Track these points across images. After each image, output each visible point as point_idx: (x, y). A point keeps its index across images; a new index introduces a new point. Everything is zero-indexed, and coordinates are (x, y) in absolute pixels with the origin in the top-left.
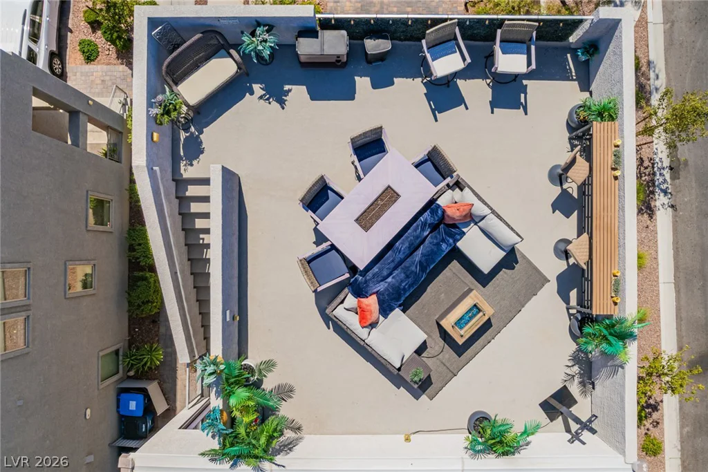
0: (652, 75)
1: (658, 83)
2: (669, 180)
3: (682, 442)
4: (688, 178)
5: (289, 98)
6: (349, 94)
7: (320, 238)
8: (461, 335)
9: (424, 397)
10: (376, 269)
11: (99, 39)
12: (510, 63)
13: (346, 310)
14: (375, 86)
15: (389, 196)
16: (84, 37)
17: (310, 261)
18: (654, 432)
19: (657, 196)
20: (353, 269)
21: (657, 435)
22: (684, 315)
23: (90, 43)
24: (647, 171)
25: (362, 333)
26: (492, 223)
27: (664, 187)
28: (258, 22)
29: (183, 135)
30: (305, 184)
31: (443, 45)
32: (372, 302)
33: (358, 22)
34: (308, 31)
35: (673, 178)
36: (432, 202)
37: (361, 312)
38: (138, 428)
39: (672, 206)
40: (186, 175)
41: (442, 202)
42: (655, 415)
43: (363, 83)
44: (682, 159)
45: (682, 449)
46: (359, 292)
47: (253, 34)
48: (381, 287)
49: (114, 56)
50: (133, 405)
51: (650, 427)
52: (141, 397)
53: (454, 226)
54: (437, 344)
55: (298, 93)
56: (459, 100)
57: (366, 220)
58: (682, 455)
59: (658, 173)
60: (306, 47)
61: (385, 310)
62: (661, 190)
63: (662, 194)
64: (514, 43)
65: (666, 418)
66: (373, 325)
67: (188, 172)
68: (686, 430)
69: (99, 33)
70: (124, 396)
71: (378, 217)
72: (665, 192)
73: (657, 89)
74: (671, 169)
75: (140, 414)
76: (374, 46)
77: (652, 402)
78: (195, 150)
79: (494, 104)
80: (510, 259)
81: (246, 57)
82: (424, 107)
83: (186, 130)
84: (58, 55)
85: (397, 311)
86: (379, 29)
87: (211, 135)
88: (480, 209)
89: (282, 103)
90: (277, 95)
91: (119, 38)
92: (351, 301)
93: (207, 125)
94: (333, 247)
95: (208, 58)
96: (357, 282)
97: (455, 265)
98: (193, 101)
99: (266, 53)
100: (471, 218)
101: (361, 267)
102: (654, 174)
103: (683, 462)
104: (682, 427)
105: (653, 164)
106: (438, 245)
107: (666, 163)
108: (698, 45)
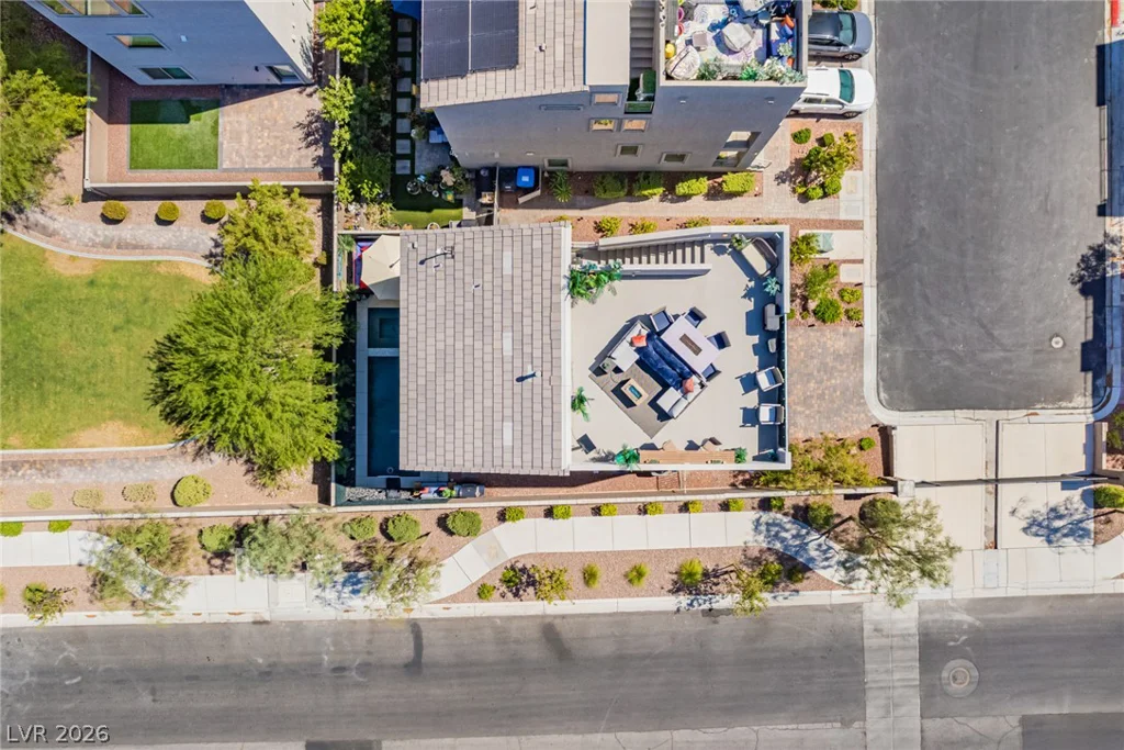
0: (787, 594)
1: (780, 598)
2: (701, 608)
3: (488, 618)
4: (703, 624)
5: (747, 300)
6: (749, 332)
7: (676, 317)
8: (625, 389)
9: (590, 372)
10: (660, 344)
11: (812, 144)
12: (765, 415)
13: (640, 330)
14: (754, 346)
15: (697, 351)
16: (812, 132)
17: (664, 312)
18: (496, 594)
19: (688, 597)
20: (659, 334)
21: (494, 596)
22: (592, 619)
23: (807, 138)
24: (708, 589)
25: (629, 338)
26: (684, 403)
27: (695, 603)
28: (781, 286)
29: (727, 245)
30: (702, 309)
31: (774, 378)
32: (643, 343)
33: (783, 335)
34: (779, 310)
35: (703, 611)
36: (695, 373)
37: (639, 336)
38: (508, 182)
39: (678, 610)
40: (705, 246)
41: (694, 377)
42: (510, 595)
43: (755, 339)
44: (718, 619)
45: (482, 618)
46: (649, 337)
47: (777, 283)
48: (651, 348)
49: (798, 157)
50: (525, 179)
51: (501, 591)
52: (532, 185)
53: (681, 386)
54: (619, 378)
55: (750, 305)
56: (747, 390)
57: (685, 339)
58: (477, 618)
59: (706, 598)
60: (771, 309)
61: (639, 350)
62: (692, 601)
63: (689, 602)
64: (776, 414)
65: (507, 603)
66: (631, 344)
67: (708, 247)
68: (498, 621)
69: (816, 145)
70: (532, 172)
71: (687, 345)
72: (691, 605)
73: (775, 597)
74: (710, 610)
75: (519, 185)
76: (772, 344)
77: (521, 592)
78: (719, 251)
79: (745, 409)
80: (664, 416)
81: (766, 279)
82: (743, 373)
83: (730, 247)
84: (797, 114)
85: (637, 357)
86: (780, 346)
87: (727, 259)
88: (690, 396)
89: (744, 297)
90: (749, 294)
91: (811, 162)
92: (645, 332)
93: (733, 257)
94: (671, 323)
95: (766, 259)
96: (654, 335)
97: (660, 388)
98: (744, 252)
99: (767, 290)
100: (685, 393)
101: (662, 337)
102: (705, 595)
103: (472, 618)
104: (500, 618)
105: (713, 594)
106: (671, 377)
107: (715, 606)
108: (813, 633)
